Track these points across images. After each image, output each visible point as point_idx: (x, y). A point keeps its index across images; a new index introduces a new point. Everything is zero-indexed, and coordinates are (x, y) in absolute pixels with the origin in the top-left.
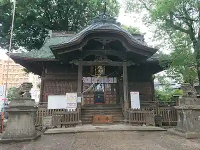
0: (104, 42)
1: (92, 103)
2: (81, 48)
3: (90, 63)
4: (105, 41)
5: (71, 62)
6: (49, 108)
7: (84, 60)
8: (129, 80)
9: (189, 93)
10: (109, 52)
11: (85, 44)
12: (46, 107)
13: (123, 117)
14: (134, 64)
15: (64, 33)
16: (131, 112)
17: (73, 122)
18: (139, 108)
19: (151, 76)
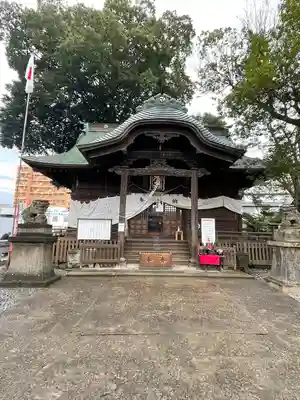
0: (162, 139)
1: (144, 232)
2: (124, 149)
3: (139, 171)
4: (162, 137)
5: (110, 170)
6: (79, 238)
7: (131, 166)
9: (293, 222)
11: (131, 141)
12: (76, 236)
13: (190, 254)
14: (209, 173)
15: (106, 126)
16: (201, 248)
17: (112, 260)
18: (214, 241)
19: (237, 192)
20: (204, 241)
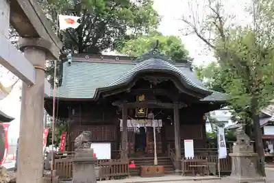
1: (132, 152)
2: (128, 89)
4: (156, 81)
7: (130, 101)
8: (181, 123)
10: (159, 91)
14: (186, 106)
15: (87, 56)
16: (185, 161)
17: (123, 174)
18: (193, 156)
20: (187, 156)
